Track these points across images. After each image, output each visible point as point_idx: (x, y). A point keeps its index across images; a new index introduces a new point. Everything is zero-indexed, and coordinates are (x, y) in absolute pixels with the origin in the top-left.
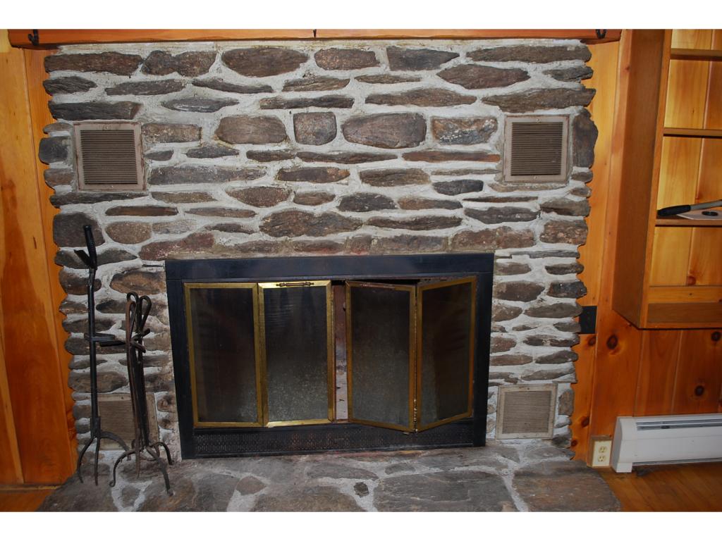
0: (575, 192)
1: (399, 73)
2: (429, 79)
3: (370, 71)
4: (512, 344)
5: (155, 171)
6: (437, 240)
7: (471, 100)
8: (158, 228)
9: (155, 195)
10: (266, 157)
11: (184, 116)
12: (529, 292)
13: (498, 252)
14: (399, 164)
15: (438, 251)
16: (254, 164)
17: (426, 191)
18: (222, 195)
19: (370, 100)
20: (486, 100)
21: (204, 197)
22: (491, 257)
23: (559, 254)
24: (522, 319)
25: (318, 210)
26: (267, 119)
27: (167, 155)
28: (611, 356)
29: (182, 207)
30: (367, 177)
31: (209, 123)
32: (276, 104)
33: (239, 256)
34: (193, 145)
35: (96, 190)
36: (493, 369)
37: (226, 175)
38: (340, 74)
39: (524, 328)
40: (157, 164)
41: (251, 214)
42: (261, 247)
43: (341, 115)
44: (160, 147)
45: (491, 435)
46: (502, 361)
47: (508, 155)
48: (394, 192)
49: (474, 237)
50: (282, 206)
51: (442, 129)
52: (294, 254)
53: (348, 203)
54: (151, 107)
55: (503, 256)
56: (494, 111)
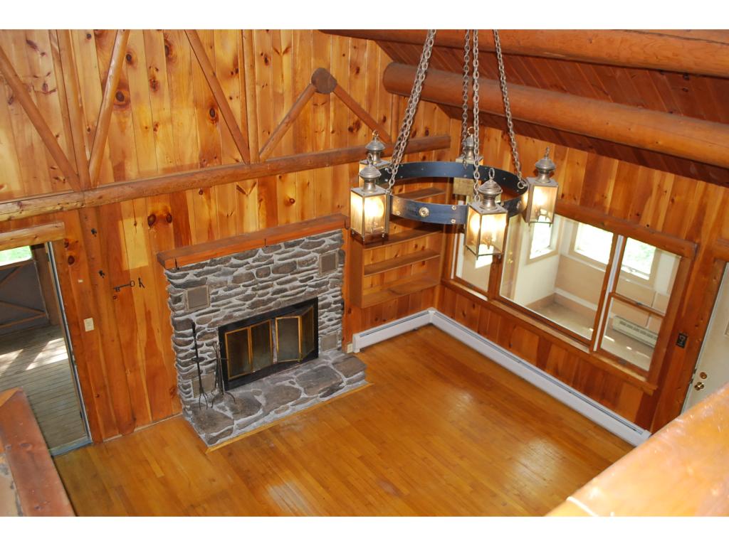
0: (340, 272)
1: (288, 249)
2: (297, 249)
3: (280, 251)
4: (324, 322)
5: (213, 298)
6: (301, 297)
7: (310, 253)
8: (215, 317)
9: (213, 306)
10: (250, 285)
11: (222, 278)
12: (328, 305)
13: (318, 296)
14: (290, 277)
15: (302, 300)
16: (245, 288)
17: (297, 283)
18: (235, 301)
19: (279, 260)
20: (313, 251)
21: (230, 302)
22: (317, 298)
23: (336, 291)
24: (326, 314)
25: (265, 298)
26: (249, 273)
27: (217, 292)
28: (350, 315)
29: (222, 308)
30: (280, 284)
31: (230, 279)
32: (252, 267)
33: (241, 319)
34: (226, 287)
35: (193, 310)
36: (319, 332)
37: (237, 294)
38: (271, 254)
39: (327, 316)
40: (213, 296)
41: (244, 304)
42: (249, 314)
43: (271, 266)
44: (214, 291)
45: (319, 352)
46: (321, 329)
47: (321, 267)
48: (287, 286)
49: (311, 293)
50: (254, 299)
51: (302, 264)
52: (258, 314)
53: (274, 293)
54: (211, 278)
55: (320, 296)
56: (316, 254)
